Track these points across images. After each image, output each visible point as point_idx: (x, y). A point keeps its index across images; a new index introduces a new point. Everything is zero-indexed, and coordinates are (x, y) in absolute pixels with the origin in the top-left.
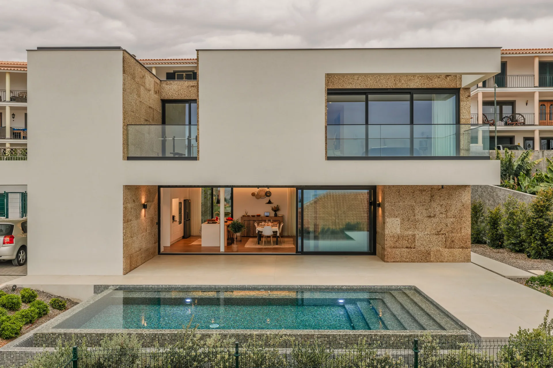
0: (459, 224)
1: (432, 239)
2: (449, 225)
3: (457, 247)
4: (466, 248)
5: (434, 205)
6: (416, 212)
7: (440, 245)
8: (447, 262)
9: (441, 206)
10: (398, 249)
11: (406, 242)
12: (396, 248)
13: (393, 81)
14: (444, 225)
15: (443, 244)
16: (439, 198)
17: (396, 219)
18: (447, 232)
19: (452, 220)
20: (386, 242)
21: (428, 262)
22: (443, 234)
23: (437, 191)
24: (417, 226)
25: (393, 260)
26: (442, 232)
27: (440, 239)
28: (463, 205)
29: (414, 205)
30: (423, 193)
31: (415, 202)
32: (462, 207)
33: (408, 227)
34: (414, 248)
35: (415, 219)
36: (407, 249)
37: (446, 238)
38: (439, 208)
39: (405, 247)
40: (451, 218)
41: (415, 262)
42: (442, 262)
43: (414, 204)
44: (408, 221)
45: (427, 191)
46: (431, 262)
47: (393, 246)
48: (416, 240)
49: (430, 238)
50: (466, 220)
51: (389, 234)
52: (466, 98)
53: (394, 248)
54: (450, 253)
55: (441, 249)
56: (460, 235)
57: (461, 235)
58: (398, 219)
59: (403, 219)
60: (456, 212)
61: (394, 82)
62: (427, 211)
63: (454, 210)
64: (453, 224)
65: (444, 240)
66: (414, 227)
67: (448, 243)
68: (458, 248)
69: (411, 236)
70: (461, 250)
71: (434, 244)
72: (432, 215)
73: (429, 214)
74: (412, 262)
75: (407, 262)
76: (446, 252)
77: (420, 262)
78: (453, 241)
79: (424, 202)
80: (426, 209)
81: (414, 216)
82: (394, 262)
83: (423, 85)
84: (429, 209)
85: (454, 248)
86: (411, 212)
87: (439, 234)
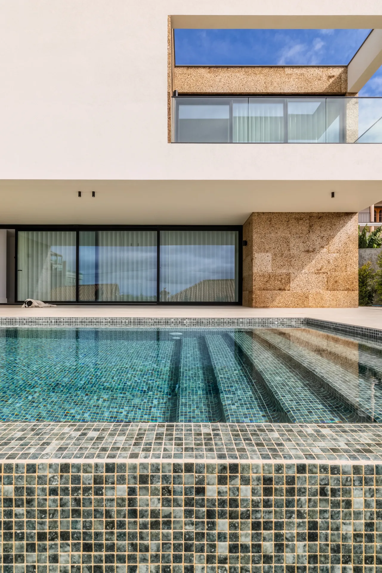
0: (343, 260)
1: (310, 279)
2: (331, 261)
3: (341, 288)
4: (352, 290)
5: (313, 237)
6: (291, 245)
7: (321, 286)
8: (329, 307)
9: (322, 238)
10: (268, 291)
11: (279, 282)
12: (267, 290)
13: (264, 83)
14: (326, 262)
15: (324, 285)
16: (319, 228)
17: (267, 254)
18: (330, 270)
19: (335, 255)
20: (254, 283)
21: (305, 307)
22: (324, 273)
23: (317, 220)
24: (292, 263)
25: (262, 305)
26: (323, 271)
27: (320, 279)
28: (349, 237)
29: (288, 237)
30: (300, 223)
31: (290, 233)
32: (348, 240)
33: (282, 264)
34: (289, 290)
35: (290, 254)
36: (280, 292)
37: (328, 278)
38: (319, 240)
39: (277, 288)
40: (334, 253)
41: (290, 307)
42: (323, 307)
43: (289, 235)
44: (282, 256)
45: (304, 219)
46: (310, 307)
47: (263, 287)
48: (291, 280)
49: (309, 277)
50: (353, 255)
51: (258, 273)
52: (353, 104)
53: (264, 289)
54: (333, 296)
55: (321, 291)
56: (345, 273)
57: (346, 274)
58: (269, 254)
59: (275, 255)
60: (340, 245)
61: (265, 85)
62: (305, 244)
63: (337, 244)
64: (337, 260)
65: (326, 280)
66: (289, 264)
67: (330, 284)
68: (343, 290)
69: (285, 275)
70: (346, 292)
71: (313, 286)
72: (311, 249)
73: (307, 248)
74: (286, 307)
75: (280, 307)
76: (328, 295)
77: (296, 307)
78: (336, 282)
79: (302, 233)
80: (303, 242)
81: (289, 250)
82: (264, 307)
83: (300, 89)
84: (308, 242)
85: (338, 290)
86: (285, 245)
87: (319, 273)
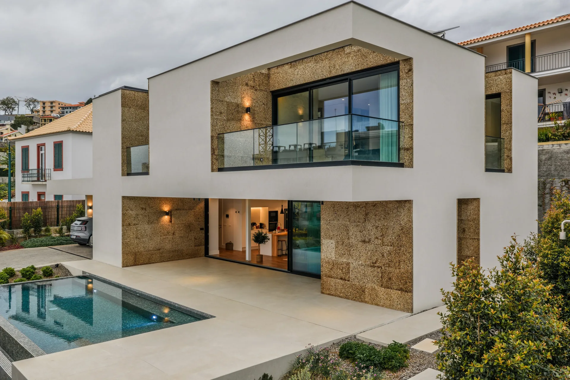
0: (397, 255)
1: (366, 273)
2: (385, 255)
3: (395, 287)
4: (406, 291)
5: (369, 226)
6: (351, 234)
7: (376, 282)
8: (383, 306)
9: (377, 228)
10: (333, 279)
11: (341, 271)
12: (331, 278)
13: (328, 68)
14: (381, 255)
15: (379, 281)
16: (374, 217)
17: (331, 241)
18: (384, 265)
19: (389, 248)
20: (322, 268)
21: (362, 301)
22: (378, 267)
23: (372, 208)
24: (352, 252)
25: (328, 292)
26: (377, 265)
27: (375, 273)
28: (402, 229)
29: (348, 225)
30: (357, 210)
31: (349, 221)
32: (401, 231)
33: (343, 252)
34: (349, 281)
35: (349, 243)
36: (342, 281)
37: (382, 273)
38: (374, 230)
39: (339, 277)
40: (388, 246)
41: (349, 299)
42: (377, 305)
43: (349, 223)
44: (342, 244)
45: (361, 206)
46: (366, 302)
47: (329, 274)
48: (350, 270)
49: (365, 270)
50: (406, 250)
51: (325, 260)
52: (407, 73)
53: (329, 277)
54: (387, 294)
55: (376, 287)
56: (398, 270)
57: (400, 271)
58: (332, 241)
59: (338, 242)
60: (394, 238)
61: (329, 70)
62: (362, 234)
63: (391, 236)
64: (390, 254)
65: (380, 275)
66: (348, 253)
67: (384, 281)
68: (396, 290)
69: (345, 265)
70: (400, 292)
71: (369, 279)
72: (367, 240)
73: (363, 239)
74: (346, 298)
75: (341, 297)
76: (382, 291)
77: (354, 300)
78: (390, 279)
79: (359, 222)
80: (360, 231)
81: (348, 239)
82: (329, 294)
83: (357, 67)
84: (364, 232)
85: (391, 289)
86: (345, 233)
87: (374, 267)
